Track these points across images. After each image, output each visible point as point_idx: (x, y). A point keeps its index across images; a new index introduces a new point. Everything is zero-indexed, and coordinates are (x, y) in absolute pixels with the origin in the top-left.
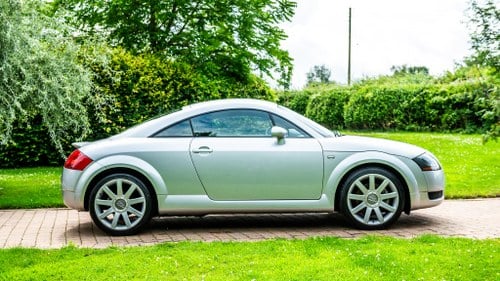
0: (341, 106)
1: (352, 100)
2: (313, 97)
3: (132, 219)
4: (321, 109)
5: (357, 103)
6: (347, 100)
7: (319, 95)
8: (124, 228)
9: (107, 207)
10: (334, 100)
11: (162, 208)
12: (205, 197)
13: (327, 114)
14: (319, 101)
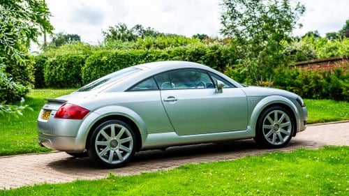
0: (79, 69)
1: (87, 63)
2: (51, 60)
3: (123, 154)
4: (59, 70)
5: (93, 65)
6: (83, 63)
7: (55, 59)
8: (118, 162)
9: (104, 147)
10: (72, 62)
11: (144, 145)
12: (173, 134)
13: (66, 74)
14: (56, 64)
